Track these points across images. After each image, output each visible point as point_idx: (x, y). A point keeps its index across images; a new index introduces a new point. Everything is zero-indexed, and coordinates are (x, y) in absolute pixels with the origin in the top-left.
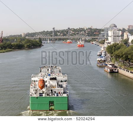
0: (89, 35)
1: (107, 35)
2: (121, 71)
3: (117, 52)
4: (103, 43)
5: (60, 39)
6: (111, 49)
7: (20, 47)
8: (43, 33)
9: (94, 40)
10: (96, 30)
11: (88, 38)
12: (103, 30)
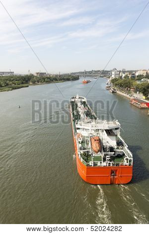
0: (102, 73)
1: (112, 74)
2: (118, 92)
3: (116, 82)
4: (109, 78)
5: (88, 76)
6: (113, 81)
7: (68, 80)
8: (80, 73)
9: (105, 76)
10: (106, 71)
11: (102, 75)
12: (109, 71)
